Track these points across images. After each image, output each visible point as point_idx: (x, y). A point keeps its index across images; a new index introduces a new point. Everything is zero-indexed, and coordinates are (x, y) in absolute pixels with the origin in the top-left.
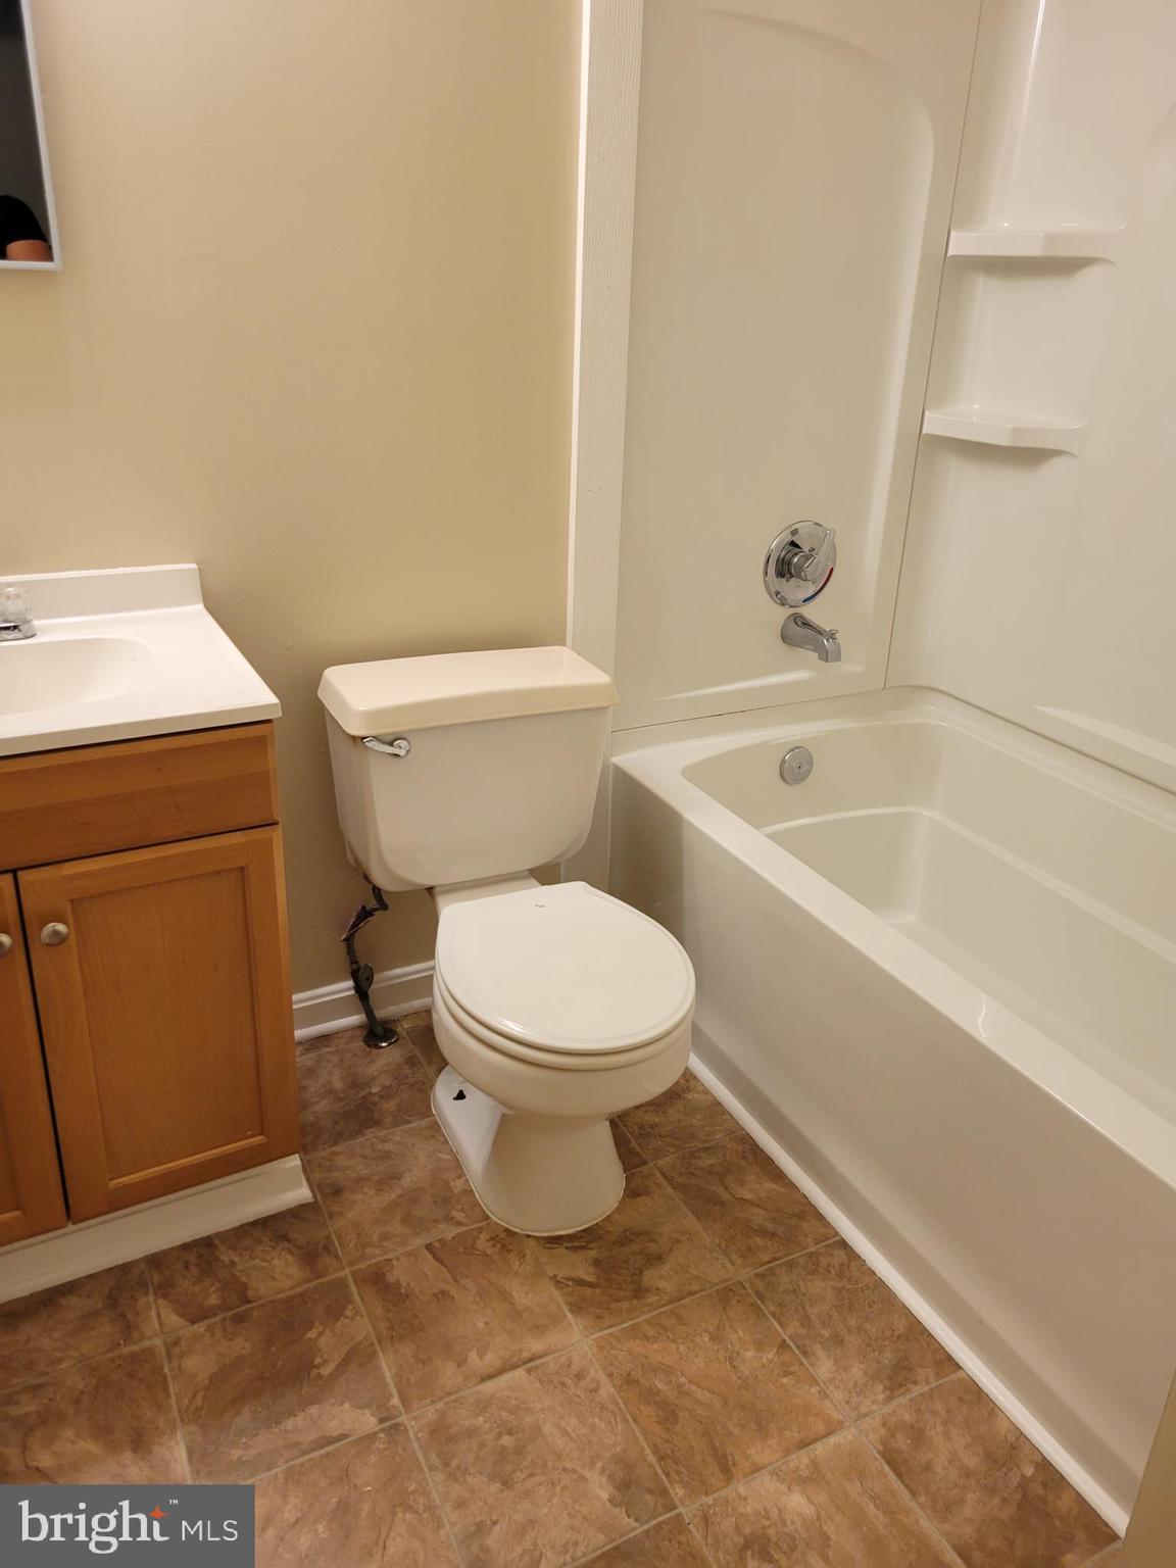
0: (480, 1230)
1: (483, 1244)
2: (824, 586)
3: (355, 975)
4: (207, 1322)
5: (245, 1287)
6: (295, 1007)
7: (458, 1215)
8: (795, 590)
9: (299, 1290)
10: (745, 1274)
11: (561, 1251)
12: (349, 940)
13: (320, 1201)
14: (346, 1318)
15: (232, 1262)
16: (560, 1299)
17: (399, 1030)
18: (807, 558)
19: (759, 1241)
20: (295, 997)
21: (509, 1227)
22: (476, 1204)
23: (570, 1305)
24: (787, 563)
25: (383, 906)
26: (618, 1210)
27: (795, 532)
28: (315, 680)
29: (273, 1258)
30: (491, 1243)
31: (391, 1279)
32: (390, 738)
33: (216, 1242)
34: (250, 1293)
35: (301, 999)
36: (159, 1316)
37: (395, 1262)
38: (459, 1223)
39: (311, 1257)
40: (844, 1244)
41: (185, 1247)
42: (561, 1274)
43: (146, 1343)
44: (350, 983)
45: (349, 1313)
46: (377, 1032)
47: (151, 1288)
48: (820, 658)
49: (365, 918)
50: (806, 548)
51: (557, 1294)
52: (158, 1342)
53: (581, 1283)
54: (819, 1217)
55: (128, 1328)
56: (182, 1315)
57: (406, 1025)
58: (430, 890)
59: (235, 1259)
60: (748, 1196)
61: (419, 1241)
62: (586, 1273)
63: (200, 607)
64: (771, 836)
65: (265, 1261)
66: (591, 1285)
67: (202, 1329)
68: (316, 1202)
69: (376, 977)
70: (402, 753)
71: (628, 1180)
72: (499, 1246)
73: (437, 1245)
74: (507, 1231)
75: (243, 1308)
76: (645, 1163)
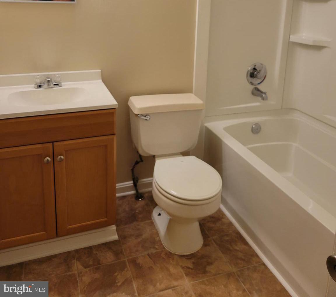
0: (162, 251)
1: (163, 255)
2: (263, 81)
3: (133, 180)
4: (89, 268)
5: (99, 261)
6: (117, 187)
7: (156, 247)
8: (256, 81)
9: (113, 263)
10: (235, 270)
11: (184, 259)
12: (132, 170)
13: (120, 240)
14: (125, 271)
15: (96, 254)
16: (183, 272)
17: (144, 196)
18: (258, 73)
19: (240, 261)
20: (117, 185)
21: (170, 251)
22: (162, 244)
23: (185, 274)
24: (253, 74)
25: (142, 161)
26: (201, 249)
27: (255, 66)
28: (127, 100)
29: (107, 254)
30: (165, 255)
31: (138, 262)
32: (145, 115)
33: (93, 248)
34: (100, 262)
35: (119, 185)
36: (77, 265)
37: (139, 258)
38: (157, 249)
39: (117, 254)
40: (264, 264)
41: (85, 249)
42: (183, 265)
43: (73, 272)
44: (132, 182)
45: (126, 269)
46: (138, 196)
47: (75, 258)
48: (262, 99)
49: (137, 164)
50: (258, 70)
51: (182, 270)
52: (76, 272)
53: (189, 268)
54: (257, 256)
55: (69, 268)
56: (83, 266)
57: (147, 195)
58: (154, 157)
59: (97, 253)
60: (237, 249)
61: (146, 253)
62: (191, 266)
63: (101, 81)
64: (249, 149)
65: (105, 254)
66: (192, 269)
67: (88, 270)
68: (119, 240)
69: (139, 181)
70: (148, 119)
71: (204, 241)
72: (167, 256)
73: (150, 254)
74: (170, 252)
75: (98, 266)
76: (209, 237)
